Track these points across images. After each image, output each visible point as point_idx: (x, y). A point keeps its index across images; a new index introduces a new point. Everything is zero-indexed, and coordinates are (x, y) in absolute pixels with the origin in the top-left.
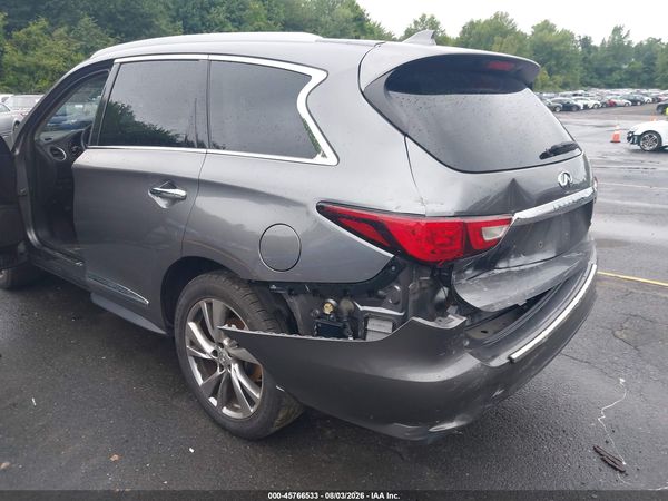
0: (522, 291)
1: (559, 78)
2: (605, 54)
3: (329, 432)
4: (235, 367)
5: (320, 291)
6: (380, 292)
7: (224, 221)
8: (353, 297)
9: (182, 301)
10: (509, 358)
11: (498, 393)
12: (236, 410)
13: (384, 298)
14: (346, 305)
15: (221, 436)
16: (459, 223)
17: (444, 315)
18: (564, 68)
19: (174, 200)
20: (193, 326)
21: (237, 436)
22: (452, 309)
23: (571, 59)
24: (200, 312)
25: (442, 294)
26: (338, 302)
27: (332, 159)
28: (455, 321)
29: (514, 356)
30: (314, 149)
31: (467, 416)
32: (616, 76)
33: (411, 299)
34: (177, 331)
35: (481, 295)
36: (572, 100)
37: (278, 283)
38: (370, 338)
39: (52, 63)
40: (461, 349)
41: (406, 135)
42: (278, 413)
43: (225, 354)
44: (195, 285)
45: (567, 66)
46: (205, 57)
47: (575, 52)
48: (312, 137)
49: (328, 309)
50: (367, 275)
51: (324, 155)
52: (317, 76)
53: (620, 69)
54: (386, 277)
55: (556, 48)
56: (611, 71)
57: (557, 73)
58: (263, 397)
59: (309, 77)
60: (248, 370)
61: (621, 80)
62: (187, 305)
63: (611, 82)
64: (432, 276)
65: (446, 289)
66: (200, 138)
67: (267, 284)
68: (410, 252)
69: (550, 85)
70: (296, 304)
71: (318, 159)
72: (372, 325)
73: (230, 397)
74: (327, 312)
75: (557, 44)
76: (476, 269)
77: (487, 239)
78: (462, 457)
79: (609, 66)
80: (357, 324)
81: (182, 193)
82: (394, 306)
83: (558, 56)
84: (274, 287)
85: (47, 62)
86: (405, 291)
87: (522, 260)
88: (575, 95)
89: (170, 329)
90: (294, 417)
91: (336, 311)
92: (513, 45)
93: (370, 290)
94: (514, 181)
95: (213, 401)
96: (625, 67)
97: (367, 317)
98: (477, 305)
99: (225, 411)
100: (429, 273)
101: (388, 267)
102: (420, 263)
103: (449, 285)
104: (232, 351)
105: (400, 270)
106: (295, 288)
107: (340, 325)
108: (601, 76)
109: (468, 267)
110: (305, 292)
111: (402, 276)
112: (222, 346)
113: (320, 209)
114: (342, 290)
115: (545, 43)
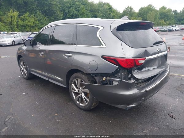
0: (148, 75)
1: (168, 22)
2: (181, 15)
3: (104, 110)
4: (83, 94)
5: (102, 75)
6: (116, 75)
7: (79, 61)
8: (109, 76)
9: (71, 79)
10: (146, 90)
11: (143, 98)
12: (83, 104)
13: (116, 76)
14: (108, 78)
15: (80, 110)
16: (133, 59)
17: (130, 80)
18: (169, 19)
19: (69, 56)
20: (73, 85)
21: (83, 110)
22: (132, 79)
23: (171, 17)
24: (75, 81)
25: (130, 76)
26: (106, 78)
27: (104, 46)
28: (132, 81)
29: (147, 90)
30: (101, 44)
31: (136, 104)
33: (123, 77)
34: (69, 86)
35: (138, 75)
36: (171, 28)
37: (93, 74)
38: (113, 85)
39: (30, 24)
40: (134, 88)
41: (121, 40)
42: (93, 104)
43: (81, 91)
44: (74, 76)
46: (76, 24)
47: (172, 14)
48: (100, 42)
49: (104, 79)
50: (113, 71)
51: (103, 45)
52: (101, 28)
54: (117, 72)
55: (167, 14)
56: (183, 20)
57: (167, 21)
58: (89, 100)
59: (99, 28)
60: (86, 94)
62: (72, 80)
63: (183, 23)
64: (127, 71)
65: (131, 75)
66: (75, 43)
67: (90, 74)
68: (122, 66)
69: (165, 24)
70: (97, 79)
71: (102, 46)
72: (114, 82)
73: (82, 101)
74: (104, 80)
75: (167, 13)
76: (138, 70)
77: (140, 63)
78: (136, 115)
79: (182, 18)
80: (111, 82)
81: (71, 55)
82: (119, 78)
83: (167, 16)
84: (92, 75)
85: (29, 24)
86: (121, 75)
87: (149, 68)
88: (172, 27)
89: (68, 86)
90: (96, 105)
91: (106, 80)
92: (154, 13)
93: (113, 75)
94: (146, 50)
95: (78, 102)
97: (113, 81)
98: (138, 78)
99: (81, 104)
100: (127, 70)
101: (117, 69)
102: (124, 69)
103: (131, 73)
104: (82, 90)
105: (120, 70)
106: (97, 75)
107: (107, 83)
108: (180, 21)
109: (136, 70)
110: (99, 76)
111: (121, 71)
112: (80, 89)
113: (102, 57)
114: (107, 75)
115: (163, 13)
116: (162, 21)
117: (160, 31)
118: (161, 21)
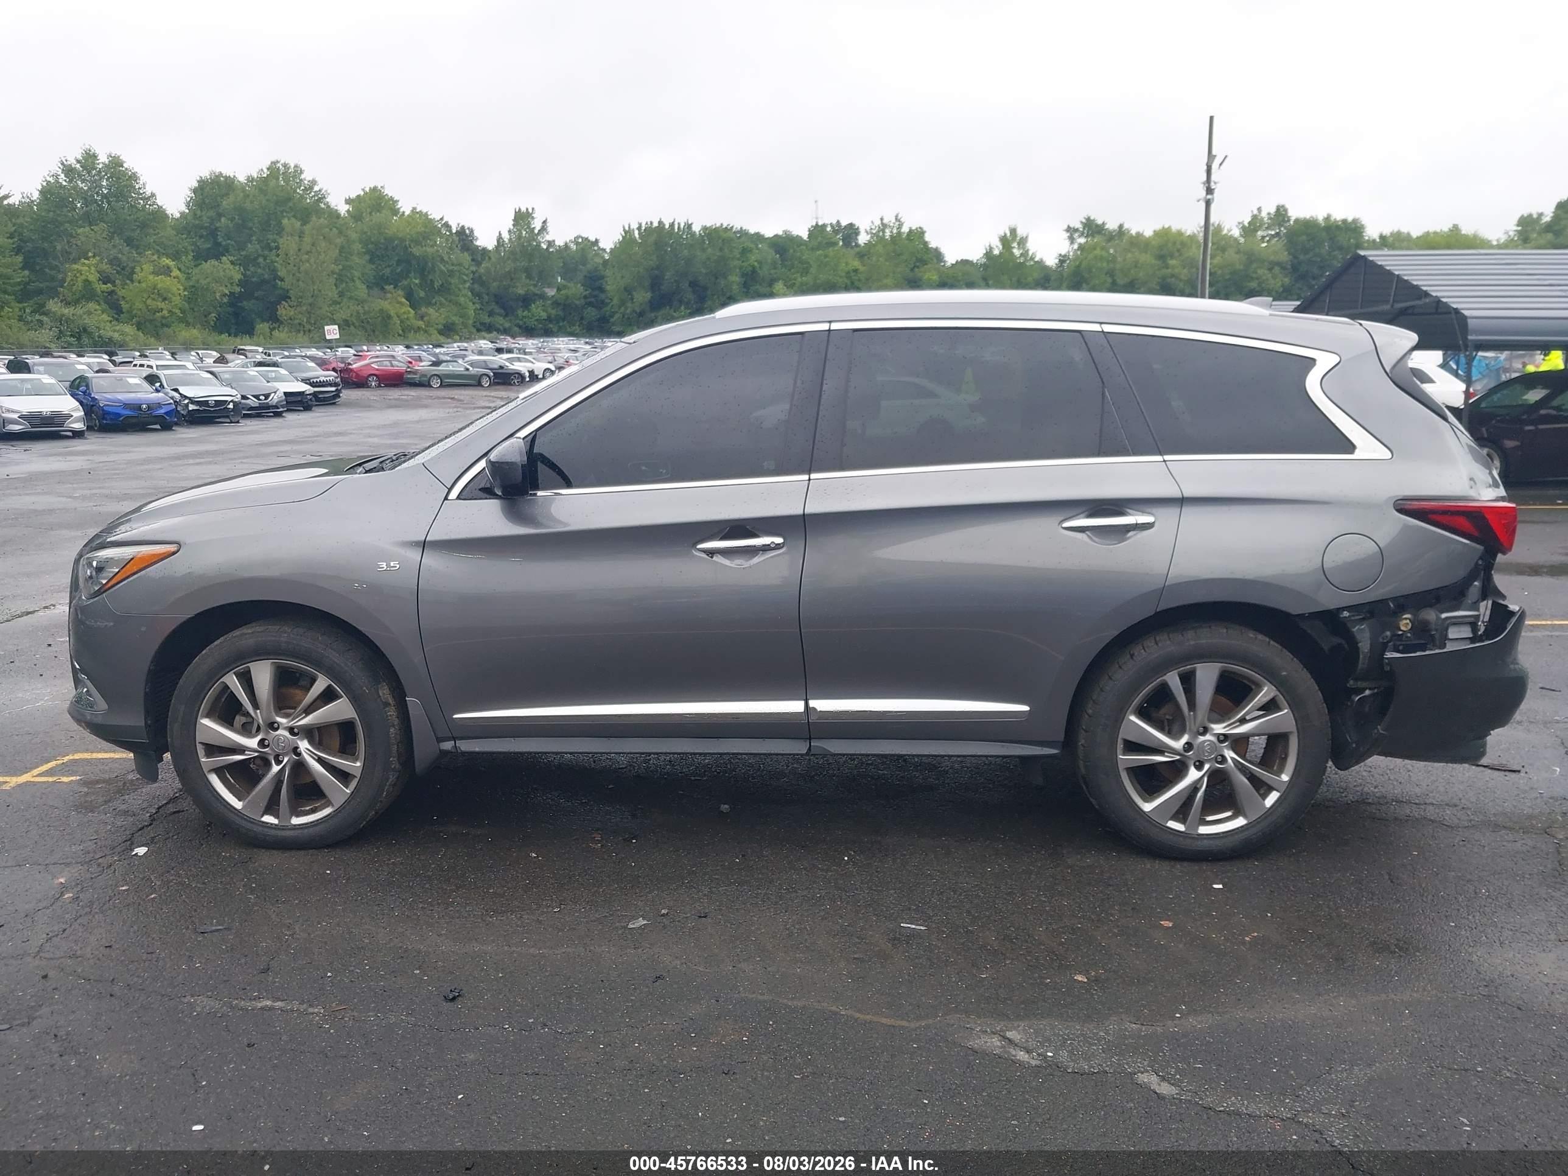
1: (436, 315)
2: (509, 266)
18: (440, 292)
23: (451, 273)
26: (1414, 615)
27: (1383, 452)
32: (538, 311)
36: (503, 362)
45: (445, 289)
49: (1406, 627)
53: (543, 297)
55: (416, 251)
56: (526, 301)
57: (428, 302)
58: (1294, 776)
59: (1312, 361)
61: (549, 319)
63: (532, 323)
72: (1453, 633)
74: (1404, 630)
75: (417, 242)
79: (521, 291)
82: (1473, 606)
83: (424, 268)
95: (1173, 825)
96: (551, 292)
104: (1234, 731)
108: (508, 311)
112: (1205, 730)
115: (390, 240)
116: (394, 304)
117: (435, 383)
118: (385, 305)
